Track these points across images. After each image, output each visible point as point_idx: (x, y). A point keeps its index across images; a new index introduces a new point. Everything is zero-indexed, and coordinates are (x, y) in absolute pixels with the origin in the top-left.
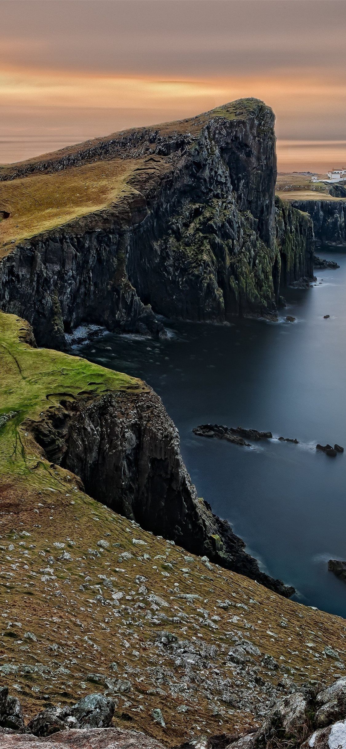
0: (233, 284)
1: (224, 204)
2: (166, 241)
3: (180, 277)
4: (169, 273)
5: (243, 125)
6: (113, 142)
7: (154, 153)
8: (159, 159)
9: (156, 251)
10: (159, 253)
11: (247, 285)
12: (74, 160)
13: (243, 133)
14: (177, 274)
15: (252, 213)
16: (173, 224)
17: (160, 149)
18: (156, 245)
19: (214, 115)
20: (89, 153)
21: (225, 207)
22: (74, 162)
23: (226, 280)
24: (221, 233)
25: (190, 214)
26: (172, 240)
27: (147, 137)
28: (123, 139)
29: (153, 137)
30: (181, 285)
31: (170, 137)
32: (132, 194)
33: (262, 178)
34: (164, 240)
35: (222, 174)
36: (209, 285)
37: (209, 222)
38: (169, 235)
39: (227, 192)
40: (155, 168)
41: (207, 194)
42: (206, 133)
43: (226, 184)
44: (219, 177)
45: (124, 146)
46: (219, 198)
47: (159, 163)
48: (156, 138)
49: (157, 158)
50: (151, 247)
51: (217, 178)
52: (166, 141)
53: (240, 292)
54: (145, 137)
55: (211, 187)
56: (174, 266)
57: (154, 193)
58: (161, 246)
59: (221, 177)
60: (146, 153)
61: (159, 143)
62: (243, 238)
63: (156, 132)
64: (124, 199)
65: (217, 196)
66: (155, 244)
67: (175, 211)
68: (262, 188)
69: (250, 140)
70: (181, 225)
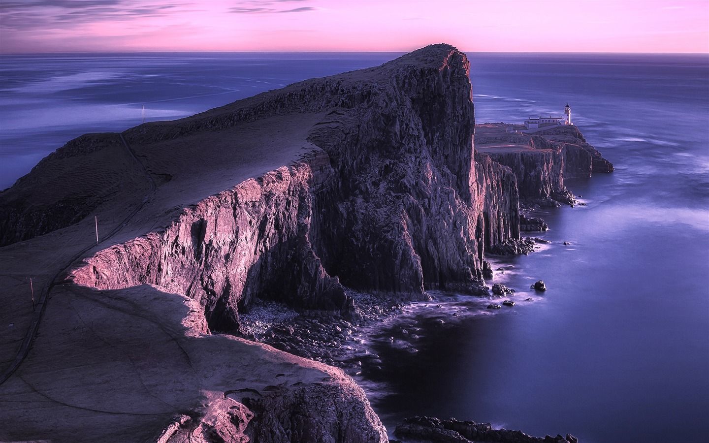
0: (432, 249)
1: (418, 160)
2: (353, 203)
3: (370, 243)
4: (357, 239)
5: (435, 73)
6: (290, 94)
7: (336, 105)
8: (342, 112)
9: (342, 214)
10: (345, 215)
11: (447, 250)
12: (246, 116)
13: (436, 82)
14: (367, 240)
15: (449, 168)
16: (360, 183)
17: (343, 101)
18: (341, 208)
19: (402, 63)
20: (263, 107)
21: (419, 162)
22: (246, 118)
23: (423, 245)
24: (416, 191)
25: (380, 172)
26: (360, 200)
27: (328, 89)
28: (302, 91)
29: (335, 88)
30: (372, 252)
31: (354, 88)
32: (314, 151)
33: (459, 130)
34: (351, 202)
35: (413, 126)
36: (404, 251)
37: (402, 180)
38: (356, 195)
39: (420, 146)
40: (338, 122)
41: (398, 149)
42: (395, 83)
43: (418, 137)
44: (411, 131)
45: (302, 99)
46: (411, 153)
47: (343, 116)
48: (338, 89)
49: (340, 110)
50: (336, 209)
51: (408, 132)
52: (350, 92)
53: (439, 258)
54: (326, 89)
55: (402, 141)
56: (363, 230)
57: (338, 150)
58: (347, 209)
59: (413, 130)
60: (328, 106)
61: (342, 94)
62: (440, 196)
63: (338, 82)
64: (304, 157)
65: (409, 151)
66: (340, 206)
67: (361, 169)
68: (459, 141)
69: (443, 89)
70: (369, 184)
